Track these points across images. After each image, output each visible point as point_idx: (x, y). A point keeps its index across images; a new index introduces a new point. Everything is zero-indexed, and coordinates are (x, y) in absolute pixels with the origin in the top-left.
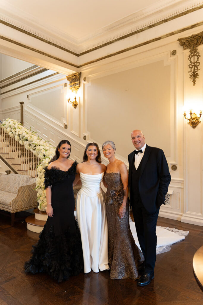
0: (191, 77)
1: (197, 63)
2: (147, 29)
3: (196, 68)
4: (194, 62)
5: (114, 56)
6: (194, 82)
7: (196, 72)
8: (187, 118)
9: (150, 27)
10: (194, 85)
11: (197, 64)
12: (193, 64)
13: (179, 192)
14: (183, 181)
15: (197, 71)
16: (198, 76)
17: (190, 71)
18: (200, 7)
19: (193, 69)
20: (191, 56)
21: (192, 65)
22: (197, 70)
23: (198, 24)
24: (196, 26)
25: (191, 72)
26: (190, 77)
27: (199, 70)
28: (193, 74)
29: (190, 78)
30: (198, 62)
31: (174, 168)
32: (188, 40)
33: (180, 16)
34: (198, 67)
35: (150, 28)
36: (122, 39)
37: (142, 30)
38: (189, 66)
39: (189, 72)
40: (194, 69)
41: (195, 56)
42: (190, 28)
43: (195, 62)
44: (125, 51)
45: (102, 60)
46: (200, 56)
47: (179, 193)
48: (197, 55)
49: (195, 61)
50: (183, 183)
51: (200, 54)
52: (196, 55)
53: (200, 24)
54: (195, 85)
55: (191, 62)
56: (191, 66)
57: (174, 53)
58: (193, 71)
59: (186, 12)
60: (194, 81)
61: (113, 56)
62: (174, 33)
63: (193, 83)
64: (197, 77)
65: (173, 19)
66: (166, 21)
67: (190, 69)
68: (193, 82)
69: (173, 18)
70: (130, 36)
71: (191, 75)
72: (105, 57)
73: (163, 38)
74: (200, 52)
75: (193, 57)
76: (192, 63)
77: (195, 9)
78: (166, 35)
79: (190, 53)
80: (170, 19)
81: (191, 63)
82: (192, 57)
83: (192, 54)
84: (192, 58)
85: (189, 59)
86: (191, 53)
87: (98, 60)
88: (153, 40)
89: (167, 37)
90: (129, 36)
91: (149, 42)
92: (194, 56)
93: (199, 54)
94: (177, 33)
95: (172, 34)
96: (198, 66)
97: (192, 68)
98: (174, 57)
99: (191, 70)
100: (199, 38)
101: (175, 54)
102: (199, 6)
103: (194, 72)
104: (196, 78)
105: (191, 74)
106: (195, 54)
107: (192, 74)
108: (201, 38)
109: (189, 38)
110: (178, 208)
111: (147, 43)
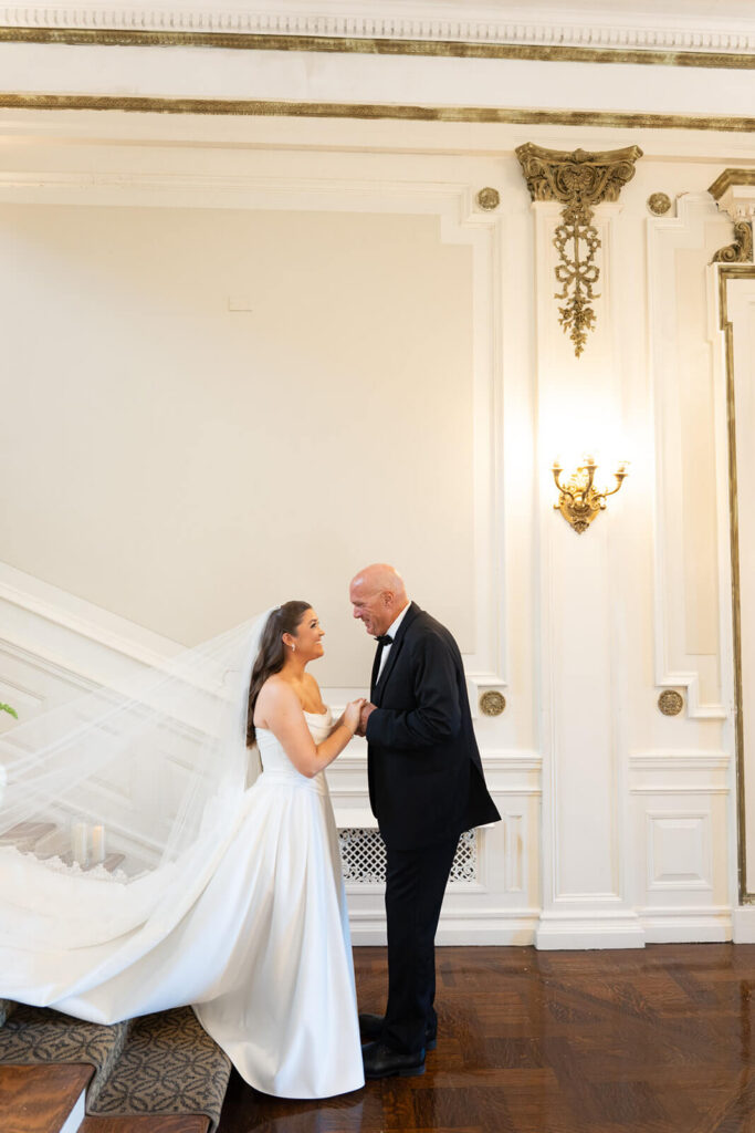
0: (565, 318)
1: (589, 268)
2: (365, 52)
3: (584, 288)
4: (577, 259)
5: (166, 115)
6: (578, 343)
7: (583, 302)
8: (561, 486)
9: (383, 46)
10: (577, 354)
11: (587, 271)
12: (573, 270)
13: (519, 813)
14: (540, 761)
15: (587, 299)
16: (592, 322)
17: (561, 293)
18: (604, 54)
19: (572, 288)
20: (563, 235)
21: (568, 271)
22: (590, 295)
23: (596, 115)
24: (590, 123)
25: (565, 300)
26: (561, 316)
27: (598, 296)
28: (573, 308)
29: (561, 321)
30: (590, 263)
31: (494, 703)
32: (554, 163)
33: (519, 57)
34: (593, 285)
35: (381, 52)
36: (222, 46)
37: (339, 46)
38: (557, 270)
39: (557, 296)
40: (578, 291)
41: (580, 239)
42: (564, 119)
43: (580, 261)
44: (241, 113)
45: (84, 111)
46: (599, 245)
47: (519, 817)
48: (589, 235)
49: (582, 259)
50: (540, 770)
51: (598, 237)
52: (584, 236)
53: (605, 120)
54: (581, 354)
55: (563, 258)
56: (563, 274)
57: (488, 199)
58: (572, 296)
59: (548, 50)
60: (578, 338)
61: (160, 110)
62: (501, 114)
63: (572, 346)
64: (588, 324)
65: (492, 56)
66: (459, 50)
67: (562, 285)
68: (572, 342)
69: (491, 52)
70: (270, 48)
71: (567, 311)
72: (107, 99)
73: (448, 119)
74: (598, 229)
75: (573, 238)
76: (568, 263)
77: (584, 57)
78: (466, 109)
79: (561, 221)
80: (480, 52)
81: (563, 263)
82: (569, 236)
83: (570, 229)
84: (570, 243)
85: (558, 244)
86: (567, 224)
87: (50, 103)
88: (402, 109)
89: (467, 120)
90: (262, 48)
91: (375, 113)
92: (575, 235)
93: (596, 233)
94: (512, 121)
95: (491, 116)
96: (595, 280)
97: (568, 281)
98: (489, 217)
99: (565, 290)
100: (600, 172)
101: (494, 206)
102: (601, 47)
103: (578, 302)
104: (585, 327)
105: (564, 304)
106: (582, 229)
107: (569, 307)
108: (608, 176)
109: (561, 160)
110: (513, 889)
111: (366, 112)
